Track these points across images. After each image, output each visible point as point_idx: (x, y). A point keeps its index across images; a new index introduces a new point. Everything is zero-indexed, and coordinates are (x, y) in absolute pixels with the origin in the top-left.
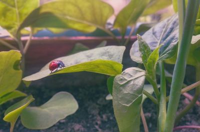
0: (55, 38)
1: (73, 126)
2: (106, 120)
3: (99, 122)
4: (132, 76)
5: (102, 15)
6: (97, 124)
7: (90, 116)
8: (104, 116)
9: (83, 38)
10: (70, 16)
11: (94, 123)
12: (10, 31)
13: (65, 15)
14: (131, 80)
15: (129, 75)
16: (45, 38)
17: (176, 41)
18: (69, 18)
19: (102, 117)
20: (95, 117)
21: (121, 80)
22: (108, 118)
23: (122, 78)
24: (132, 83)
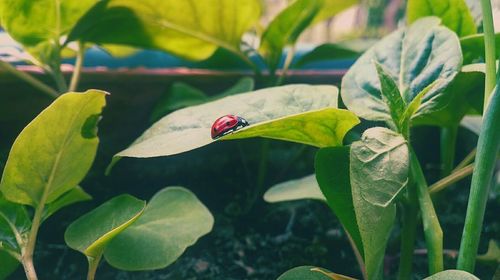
0: (122, 70)
1: (189, 265)
2: (254, 248)
3: (241, 253)
4: (383, 145)
5: (235, 22)
6: (237, 257)
7: (218, 242)
8: (248, 241)
9: (184, 71)
10: (170, 21)
11: (230, 254)
12: (32, 49)
13: (158, 16)
14: (385, 153)
15: (379, 142)
16: (100, 69)
17: (449, 75)
18: (165, 23)
19: (244, 243)
20: (229, 244)
21: (364, 152)
22: (257, 244)
23: (364, 148)
24: (387, 159)
